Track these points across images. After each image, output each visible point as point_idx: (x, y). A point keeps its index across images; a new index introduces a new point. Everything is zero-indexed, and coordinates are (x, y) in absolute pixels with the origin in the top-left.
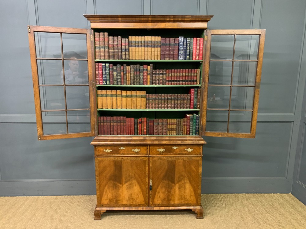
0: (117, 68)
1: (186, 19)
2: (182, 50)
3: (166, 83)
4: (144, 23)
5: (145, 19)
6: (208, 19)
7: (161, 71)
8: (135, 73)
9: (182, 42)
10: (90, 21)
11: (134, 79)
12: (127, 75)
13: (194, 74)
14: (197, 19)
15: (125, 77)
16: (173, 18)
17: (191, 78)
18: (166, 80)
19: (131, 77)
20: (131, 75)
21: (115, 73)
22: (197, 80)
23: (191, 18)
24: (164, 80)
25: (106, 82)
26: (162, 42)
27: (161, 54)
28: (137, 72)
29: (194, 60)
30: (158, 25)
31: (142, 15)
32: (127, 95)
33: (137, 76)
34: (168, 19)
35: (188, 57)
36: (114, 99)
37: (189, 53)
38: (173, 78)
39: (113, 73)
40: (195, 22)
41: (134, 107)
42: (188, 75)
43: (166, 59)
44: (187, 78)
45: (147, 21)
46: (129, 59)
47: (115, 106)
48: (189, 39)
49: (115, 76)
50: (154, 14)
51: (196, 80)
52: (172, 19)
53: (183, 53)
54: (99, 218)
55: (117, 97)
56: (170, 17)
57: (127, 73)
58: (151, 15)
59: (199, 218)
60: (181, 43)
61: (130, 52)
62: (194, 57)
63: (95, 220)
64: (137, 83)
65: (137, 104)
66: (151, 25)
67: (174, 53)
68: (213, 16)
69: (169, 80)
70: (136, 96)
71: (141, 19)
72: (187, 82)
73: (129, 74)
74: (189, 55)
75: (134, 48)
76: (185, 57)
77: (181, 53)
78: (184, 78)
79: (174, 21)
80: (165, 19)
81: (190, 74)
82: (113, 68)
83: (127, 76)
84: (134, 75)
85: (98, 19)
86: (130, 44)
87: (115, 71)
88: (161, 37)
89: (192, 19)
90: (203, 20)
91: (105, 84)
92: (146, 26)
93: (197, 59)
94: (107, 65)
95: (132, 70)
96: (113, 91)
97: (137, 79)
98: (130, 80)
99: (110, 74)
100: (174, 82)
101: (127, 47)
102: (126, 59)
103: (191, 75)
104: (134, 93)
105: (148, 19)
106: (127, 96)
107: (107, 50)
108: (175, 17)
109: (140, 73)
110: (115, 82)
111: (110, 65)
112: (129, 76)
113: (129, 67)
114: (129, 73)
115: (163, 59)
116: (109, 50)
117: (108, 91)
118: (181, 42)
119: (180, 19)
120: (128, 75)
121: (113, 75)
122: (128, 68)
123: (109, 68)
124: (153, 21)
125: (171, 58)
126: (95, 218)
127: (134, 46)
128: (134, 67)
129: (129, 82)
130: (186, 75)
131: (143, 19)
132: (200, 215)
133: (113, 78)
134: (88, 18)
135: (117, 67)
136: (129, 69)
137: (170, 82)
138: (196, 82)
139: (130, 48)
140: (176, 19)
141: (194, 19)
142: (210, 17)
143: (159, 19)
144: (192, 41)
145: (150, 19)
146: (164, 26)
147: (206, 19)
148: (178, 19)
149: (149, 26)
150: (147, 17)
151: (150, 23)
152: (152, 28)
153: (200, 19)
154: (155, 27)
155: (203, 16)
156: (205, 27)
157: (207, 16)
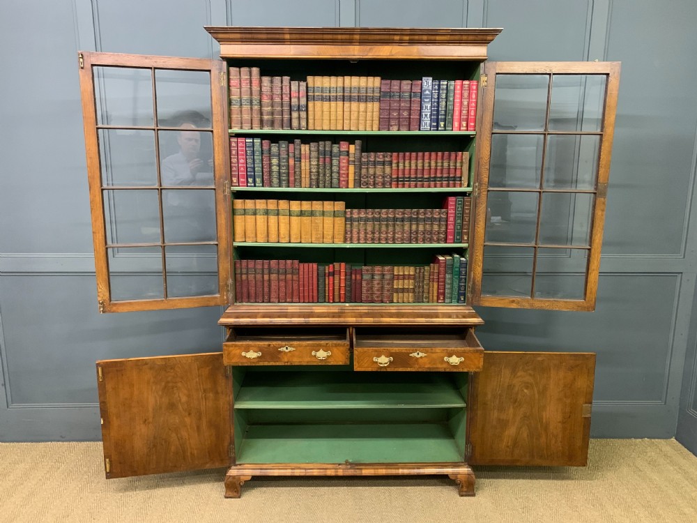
0: (279, 150)
1: (438, 38)
2: (429, 108)
3: (391, 184)
4: (343, 47)
5: (344, 37)
6: (489, 38)
7: (381, 157)
8: (321, 160)
9: (429, 90)
10: (220, 40)
11: (318, 175)
12: (303, 164)
13: (456, 163)
14: (464, 38)
15: (297, 170)
16: (410, 35)
17: (449, 173)
18: (391, 177)
19: (310, 169)
20: (310, 165)
21: (275, 161)
22: (463, 179)
23: (451, 35)
24: (386, 177)
25: (254, 182)
26: (382, 90)
27: (380, 118)
28: (325, 159)
29: (456, 132)
30: (374, 51)
32: (301, 211)
33: (325, 167)
34: (397, 38)
35: (442, 124)
36: (273, 219)
37: (445, 115)
38: (407, 172)
39: (270, 160)
40: (460, 43)
41: (317, 239)
42: (442, 166)
43: (391, 128)
44: (439, 172)
45: (350, 42)
46: (307, 129)
47: (273, 237)
48: (445, 83)
49: (275, 168)
50: (364, 26)
51: (461, 177)
52: (407, 38)
53: (431, 115)
54: (235, 494)
55: (278, 215)
56: (401, 32)
57: (303, 160)
58: (358, 27)
59: (466, 496)
60: (427, 92)
61: (310, 113)
62: (456, 124)
63: (226, 497)
64: (325, 182)
65: (325, 232)
66: (359, 50)
67: (410, 115)
68: (500, 31)
69: (398, 178)
70: (323, 214)
71: (335, 37)
72: (439, 181)
73: (308, 164)
74: (445, 120)
75: (318, 104)
76: (435, 124)
77: (426, 115)
78: (432, 171)
79: (412, 42)
80: (392, 37)
81: (446, 164)
82: (270, 150)
83: (303, 168)
84: (318, 165)
85: (238, 36)
86: (309, 94)
87: (274, 155)
88: (382, 79)
89: (452, 37)
90: (477, 38)
91: (253, 185)
92: (347, 54)
93: (462, 128)
94: (257, 141)
95: (314, 154)
96: (270, 201)
97: (324, 175)
98: (308, 176)
99: (262, 164)
100: (409, 181)
101: (303, 101)
102: (300, 129)
103: (449, 166)
104: (317, 206)
105: (351, 37)
106: (302, 214)
107: (256, 107)
108: (413, 32)
109: (331, 160)
110: (275, 181)
111: (264, 142)
112: (308, 168)
113: (307, 146)
114: (308, 161)
115: (384, 129)
116: (261, 108)
117: (258, 201)
118: (425, 90)
119: (425, 38)
120: (305, 165)
121: (270, 165)
122: (305, 148)
123: (262, 150)
124: (362, 42)
125: (402, 125)
126: (228, 493)
127: (318, 100)
128: (318, 147)
129: (308, 180)
130: (436, 166)
131: (339, 37)
132: (467, 487)
133: (270, 172)
134: (215, 35)
135: (279, 147)
136: (308, 152)
137: (401, 181)
138: (461, 180)
139: (311, 104)
140: (416, 37)
141: (457, 37)
142: (495, 32)
143: (378, 37)
144: (452, 88)
145: (357, 37)
146: (388, 54)
147: (484, 37)
148: (421, 37)
149: (352, 54)
150: (350, 32)
151: (355, 46)
152: (361, 57)
153: (471, 38)
154: (367, 56)
155: (479, 31)
156: (483, 55)
157: (487, 31)
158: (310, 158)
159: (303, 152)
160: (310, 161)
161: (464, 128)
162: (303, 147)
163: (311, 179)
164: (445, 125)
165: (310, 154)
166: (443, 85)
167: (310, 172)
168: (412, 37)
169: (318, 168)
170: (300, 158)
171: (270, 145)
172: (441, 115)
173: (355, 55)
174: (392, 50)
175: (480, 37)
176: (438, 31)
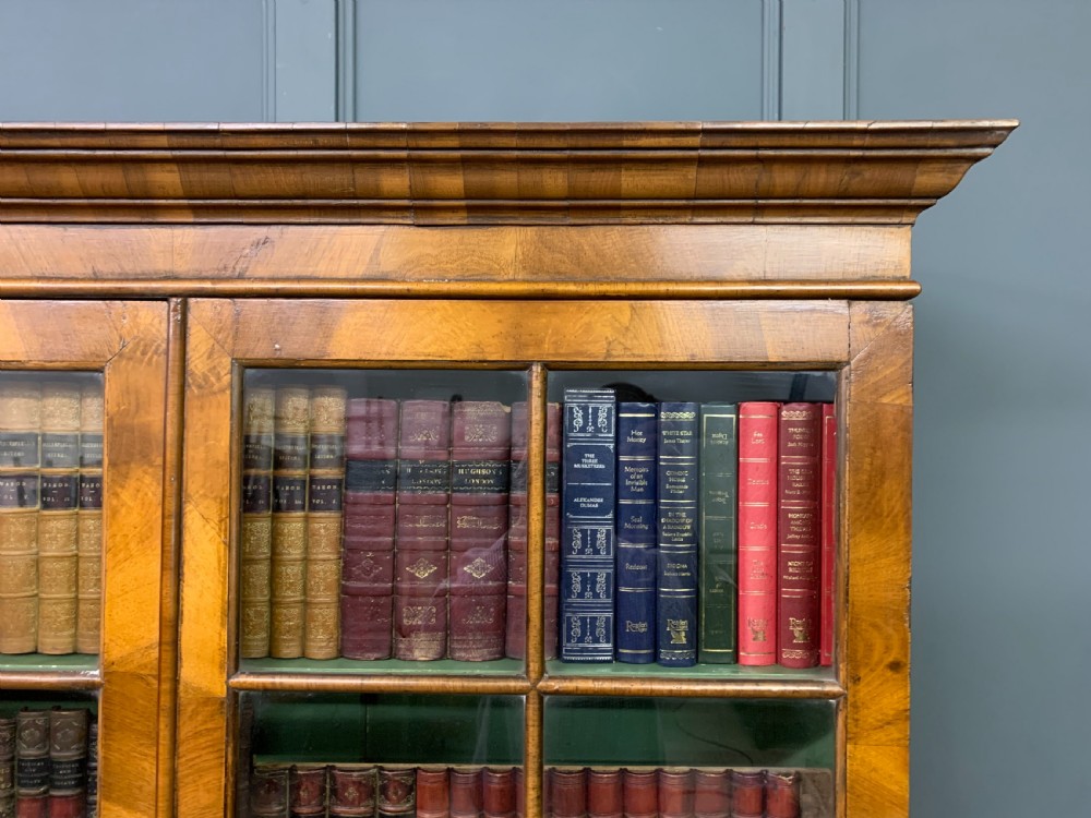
1: (630, 180)
2: (602, 541)
4: (113, 233)
5: (95, 177)
6: (926, 179)
9: (600, 453)
14: (785, 178)
16: (465, 163)
23: (702, 162)
27: (343, 592)
28: (46, 802)
30: (280, 253)
34: (395, 182)
35: (679, 631)
37: (694, 582)
40: (758, 210)
43: (403, 646)
48: (687, 416)
52: (452, 182)
53: (616, 579)
60: (591, 462)
67: (504, 573)
68: (992, 137)
71: (44, 177)
74: (692, 610)
76: (641, 627)
77: (588, 581)
80: (364, 178)
88: (350, 396)
89: (714, 178)
90: (856, 184)
92: (132, 268)
93: (786, 655)
105: (134, 176)
109: (83, 810)
115: (360, 650)
118: (580, 453)
119: (554, 181)
125: (464, 630)
131: (68, 177)
140: (506, 179)
141: (738, 178)
142: (960, 148)
144: (722, 439)
146: (359, 271)
147: (900, 176)
148: (529, 177)
149: (161, 265)
151: (178, 231)
152: (208, 285)
153: (820, 178)
154: (241, 278)
155: (868, 141)
156: (890, 273)
157: (920, 140)
161: (798, 654)
164: (693, 634)
166: (673, 425)
168: (482, 178)
172: (672, 583)
173: (176, 278)
174: (377, 250)
175: (871, 176)
176: (626, 142)
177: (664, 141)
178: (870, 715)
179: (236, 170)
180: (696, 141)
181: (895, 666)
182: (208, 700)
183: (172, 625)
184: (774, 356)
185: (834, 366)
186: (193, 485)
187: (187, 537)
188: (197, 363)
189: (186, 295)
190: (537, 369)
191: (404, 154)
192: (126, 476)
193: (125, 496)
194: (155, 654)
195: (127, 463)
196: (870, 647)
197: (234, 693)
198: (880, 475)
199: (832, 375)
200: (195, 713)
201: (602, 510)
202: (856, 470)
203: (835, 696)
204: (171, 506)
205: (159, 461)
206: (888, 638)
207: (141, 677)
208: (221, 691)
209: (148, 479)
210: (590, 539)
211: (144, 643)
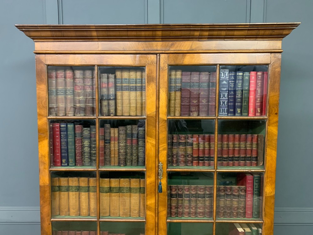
0: (90, 133)
1: (236, 33)
2: (226, 96)
3: (192, 162)
4: (147, 43)
5: (147, 33)
6: (285, 32)
7: (183, 138)
8: (129, 142)
9: (226, 81)
10: (34, 38)
11: (126, 154)
12: (112, 145)
13: (252, 144)
14: (262, 32)
15: (107, 151)
16: (209, 30)
17: (246, 154)
18: (192, 156)
19: (119, 149)
20: (119, 146)
21: (86, 143)
22: (258, 158)
23: (248, 30)
24: (188, 156)
25: (68, 162)
26: (183, 81)
27: (181, 105)
28: (132, 140)
29: (251, 116)
30: (176, 46)
31: (146, 24)
32: (110, 188)
33: (132, 148)
34: (197, 33)
35: (239, 110)
36: (84, 195)
37: (242, 102)
38: (206, 152)
39: (82, 142)
40: (256, 38)
41: (125, 214)
42: (239, 147)
43: (191, 114)
44: (236, 152)
45: (153, 38)
46: (116, 115)
47: (84, 211)
48: (241, 74)
49: (87, 149)
50: (166, 23)
51: (257, 157)
52: (206, 33)
53: (228, 102)
55: (88, 191)
56: (201, 28)
57: (112, 142)
58: (162, 23)
60: (225, 82)
61: (119, 101)
62: (251, 110)
64: (132, 161)
65: (132, 207)
66: (162, 46)
67: (208, 102)
68: (296, 25)
69: (198, 157)
70: (130, 190)
71: (139, 33)
72: (237, 160)
73: (117, 145)
74: (241, 107)
75: (126, 93)
76: (232, 110)
77: (224, 103)
78: (231, 152)
79: (211, 38)
80: (192, 33)
81: (243, 146)
82: (82, 133)
83: (112, 149)
84: (126, 146)
85: (49, 34)
86: (118, 85)
87: (86, 138)
88: (182, 72)
89: (250, 32)
90: (273, 33)
91: (66, 164)
92: (150, 49)
93: (257, 114)
94: (70, 126)
95: (122, 136)
96: (82, 179)
97: (132, 154)
98: (117, 156)
99: (75, 146)
100: (208, 160)
101: (112, 91)
102: (109, 115)
103: (246, 147)
104: (124, 183)
105: (154, 33)
106: (110, 190)
107: (70, 97)
108: (212, 28)
109: (138, 142)
110: (87, 160)
111: (76, 126)
112: (117, 149)
113: (116, 130)
114: (116, 142)
115: (184, 115)
116: (74, 97)
117: (70, 179)
118: (223, 81)
119: (223, 33)
120: (114, 146)
121: (82, 147)
122: (114, 132)
123: (75, 134)
124: (164, 38)
125: (202, 111)
127: (126, 90)
128: (126, 131)
129: (117, 160)
130: (234, 147)
131: (143, 33)
133: (82, 153)
134: (27, 33)
135: (90, 131)
136: (117, 135)
137: (201, 160)
138: (257, 160)
139: (119, 94)
140: (215, 33)
141: (254, 32)
142: (291, 27)
143: (179, 33)
144: (247, 78)
145: (159, 33)
146: (189, 49)
147: (281, 32)
148: (219, 33)
149: (155, 48)
150: (153, 28)
151: (158, 42)
152: (164, 52)
153: (268, 32)
154: (169, 50)
155: (276, 26)
156: (278, 48)
157: (285, 26)
158: (119, 140)
159: (112, 135)
160: (119, 143)
161: (259, 114)
162: (112, 130)
163: (119, 159)
164: (241, 111)
165: (119, 136)
166: (239, 76)
167: (119, 152)
168: (211, 33)
169: (126, 149)
170: (110, 140)
171: (82, 130)
172: (238, 102)
173: (158, 51)
174: (192, 45)
175: (276, 32)
176: (237, 27)
177: (243, 26)
178: (272, 122)
179: (171, 32)
180: (248, 26)
181: (276, 114)
182: (164, 120)
183: (158, 108)
184: (258, 62)
185: (268, 64)
186: (161, 86)
187: (160, 94)
188: (162, 65)
189: (160, 53)
190: (218, 65)
191: (200, 29)
192: (150, 84)
193: (150, 87)
194: (155, 113)
195: (150, 82)
196: (272, 111)
197: (168, 119)
198: (275, 82)
199: (267, 66)
200: (162, 122)
201: (226, 90)
202: (271, 82)
203: (266, 119)
204: (158, 89)
205: (155, 82)
206: (275, 109)
207: (152, 117)
208: (166, 119)
209: (153, 85)
210: (224, 96)
211: (153, 111)
